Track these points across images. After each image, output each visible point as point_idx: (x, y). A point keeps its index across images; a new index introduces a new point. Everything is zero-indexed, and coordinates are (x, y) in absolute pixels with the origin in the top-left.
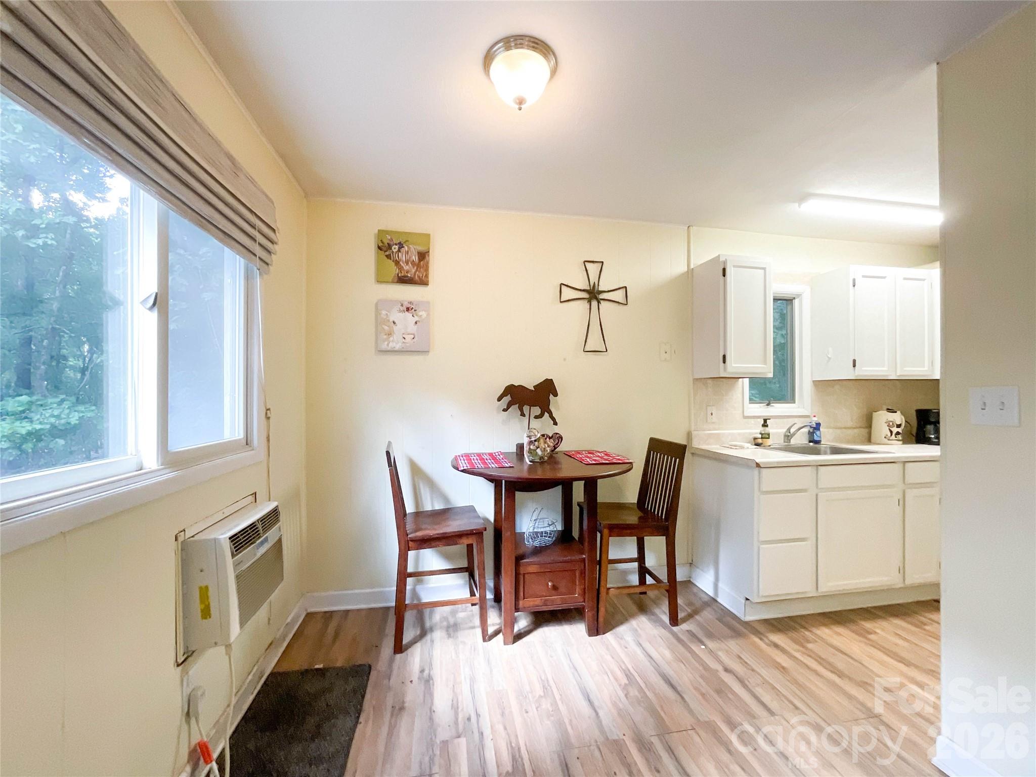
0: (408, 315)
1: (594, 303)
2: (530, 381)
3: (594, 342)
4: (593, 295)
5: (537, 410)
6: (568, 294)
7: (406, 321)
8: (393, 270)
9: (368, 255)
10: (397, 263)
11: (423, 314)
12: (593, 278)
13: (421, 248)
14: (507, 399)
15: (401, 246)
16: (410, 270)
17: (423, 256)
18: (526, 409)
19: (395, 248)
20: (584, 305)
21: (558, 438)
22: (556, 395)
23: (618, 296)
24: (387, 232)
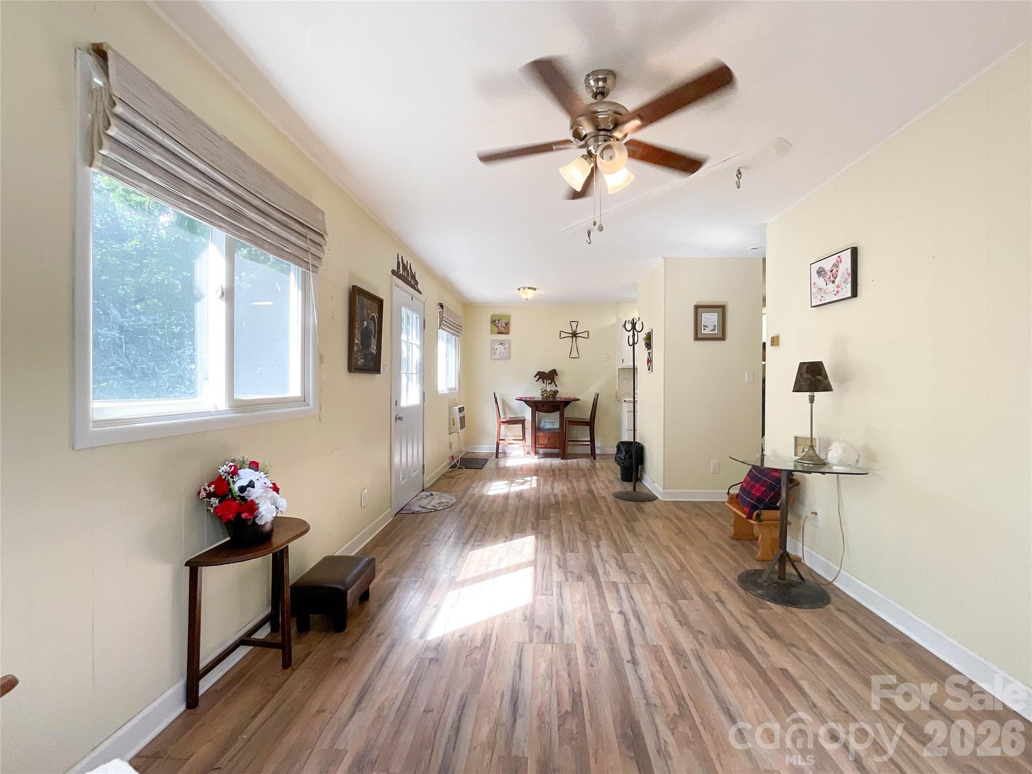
0: (502, 346)
1: (574, 338)
2: (547, 370)
3: (574, 354)
4: (574, 335)
5: (550, 381)
6: (563, 335)
7: (501, 348)
8: (497, 329)
9: (488, 325)
10: (497, 327)
11: (507, 345)
12: (574, 329)
13: (506, 321)
14: (538, 376)
15: (499, 321)
16: (502, 329)
17: (507, 324)
18: (545, 381)
19: (497, 322)
20: (570, 339)
21: (556, 392)
22: (557, 375)
23: (585, 335)
24: (495, 316)
